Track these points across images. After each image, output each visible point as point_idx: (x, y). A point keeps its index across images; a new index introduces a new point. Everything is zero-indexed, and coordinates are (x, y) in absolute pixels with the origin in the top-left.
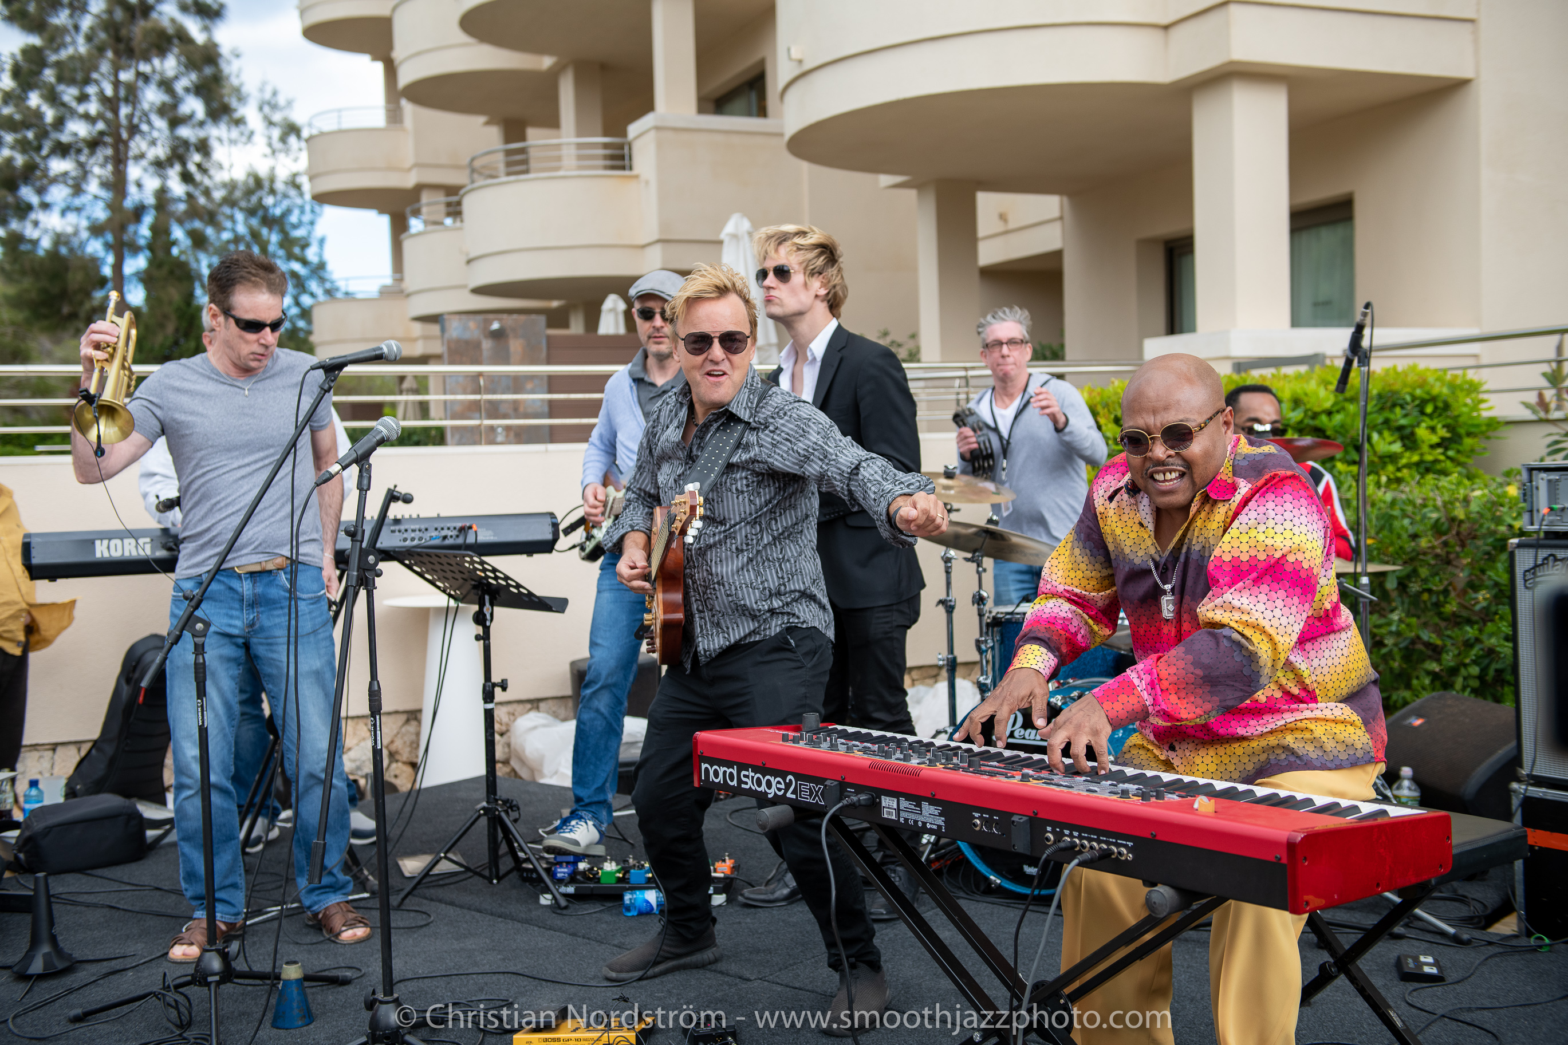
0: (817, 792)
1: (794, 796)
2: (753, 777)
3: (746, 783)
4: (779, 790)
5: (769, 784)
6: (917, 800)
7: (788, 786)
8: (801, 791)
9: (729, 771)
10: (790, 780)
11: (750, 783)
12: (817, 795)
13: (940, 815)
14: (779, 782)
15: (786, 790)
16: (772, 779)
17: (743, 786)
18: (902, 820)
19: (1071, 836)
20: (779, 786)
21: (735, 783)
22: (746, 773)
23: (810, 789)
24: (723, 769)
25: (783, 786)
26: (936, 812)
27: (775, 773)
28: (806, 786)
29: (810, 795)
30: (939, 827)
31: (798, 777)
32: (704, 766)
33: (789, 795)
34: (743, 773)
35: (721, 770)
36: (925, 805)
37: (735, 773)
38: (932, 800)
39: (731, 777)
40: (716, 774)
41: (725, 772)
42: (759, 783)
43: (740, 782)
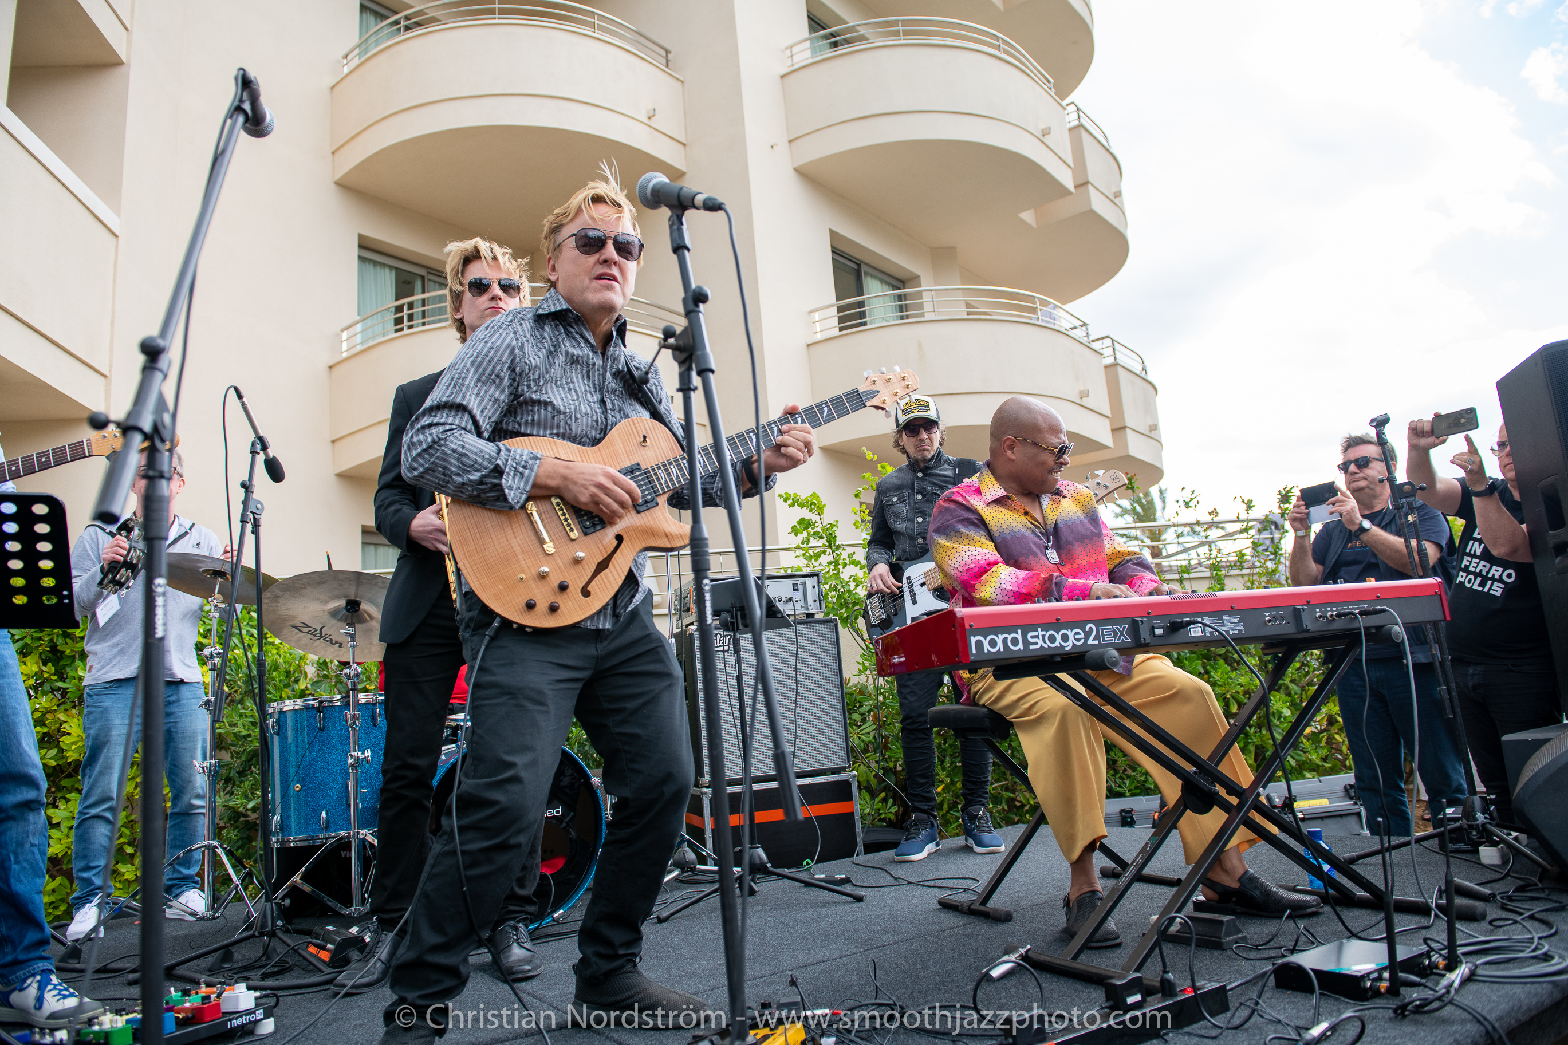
0: (1122, 633)
1: (1096, 642)
2: (1043, 636)
3: (1036, 643)
4: (1078, 640)
5: (1065, 638)
6: (1218, 614)
7: (1087, 635)
8: (1103, 635)
10: (1091, 629)
11: (1040, 642)
12: (1122, 634)
13: (1239, 622)
14: (1077, 633)
15: (1087, 638)
16: (1068, 632)
17: (1031, 647)
18: (1208, 634)
19: (1332, 610)
20: (1077, 637)
21: (1020, 646)
22: (1035, 634)
23: (1114, 631)
24: (1001, 637)
25: (1082, 636)
26: (1237, 621)
27: (1071, 625)
28: (1108, 630)
29: (1115, 637)
30: (1240, 631)
31: (1098, 622)
32: (973, 640)
33: (1090, 642)
34: (1030, 634)
35: (999, 640)
36: (1226, 618)
37: (1019, 637)
38: (1232, 611)
39: (1015, 642)
40: (993, 643)
41: (1005, 640)
42: (1052, 639)
43: (1026, 643)
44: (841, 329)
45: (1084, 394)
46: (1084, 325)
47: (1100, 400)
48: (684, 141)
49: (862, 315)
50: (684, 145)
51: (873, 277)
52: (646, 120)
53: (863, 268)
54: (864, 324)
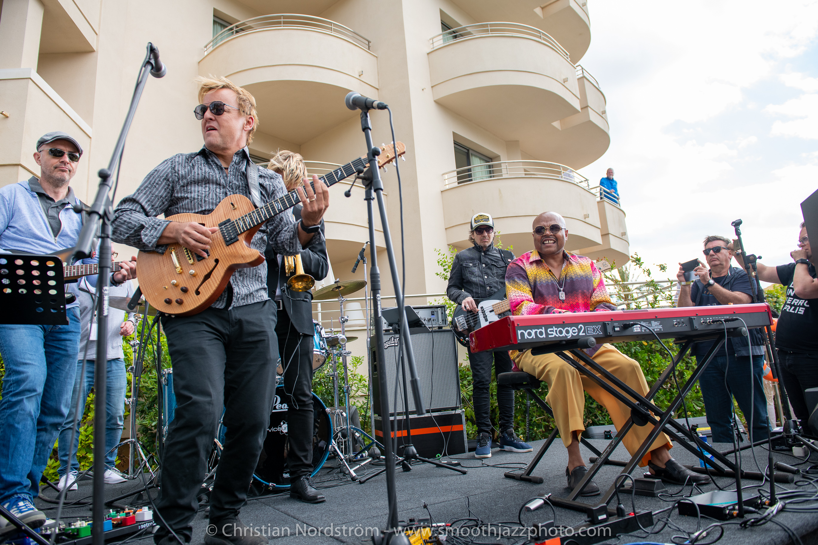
0: (597, 329)
1: (584, 334)
2: (556, 331)
3: (552, 334)
4: (574, 333)
5: (568, 332)
6: (649, 321)
7: (579, 330)
8: (588, 331)
9: (538, 331)
10: (581, 327)
11: (554, 334)
12: (597, 330)
13: (660, 324)
14: (574, 329)
16: (569, 329)
18: (643, 331)
19: (710, 319)
20: (574, 331)
21: (544, 336)
23: (593, 328)
24: (534, 331)
25: (577, 331)
26: (658, 324)
27: (571, 325)
28: (590, 328)
29: (594, 331)
31: (585, 324)
33: (581, 334)
34: (549, 330)
36: (653, 322)
38: (656, 319)
39: (541, 333)
40: (530, 334)
41: (536, 333)
42: (561, 332)
43: (547, 334)
44: (459, 183)
45: (587, 216)
46: (587, 180)
47: (595, 219)
48: (377, 87)
49: (470, 176)
50: (378, 89)
51: (476, 156)
52: (358, 77)
53: (470, 152)
54: (471, 180)
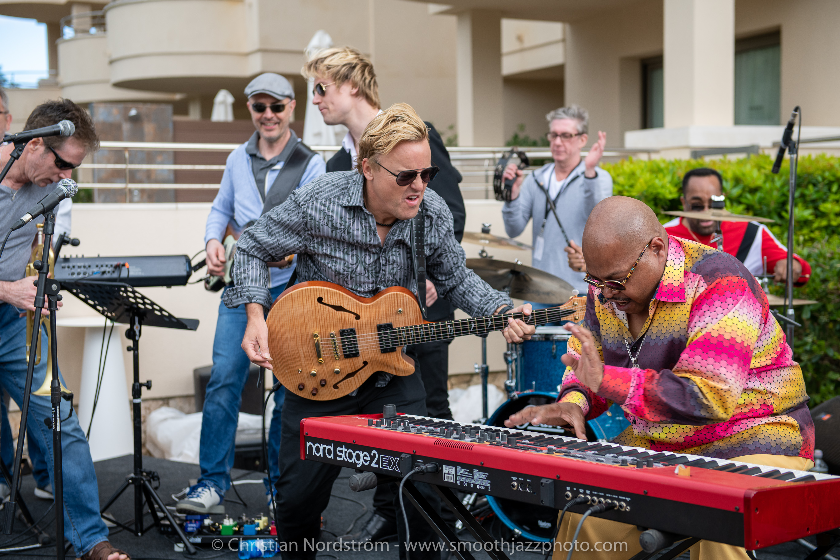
0: (394, 463)
1: (377, 466)
2: (346, 452)
3: (341, 456)
4: (366, 461)
5: (358, 457)
6: (470, 468)
7: (372, 458)
8: (382, 462)
9: (327, 447)
10: (374, 454)
11: (343, 456)
12: (394, 465)
13: (487, 479)
14: (365, 456)
15: (371, 461)
16: (360, 453)
17: (338, 459)
18: (458, 483)
19: (584, 493)
20: (365, 458)
21: (332, 456)
22: (341, 449)
23: (389, 460)
24: (323, 446)
25: (368, 459)
26: (484, 477)
27: (363, 449)
28: (387, 458)
29: (390, 465)
30: (486, 488)
31: (380, 451)
32: (308, 444)
33: (373, 465)
34: (339, 449)
35: (322, 447)
36: (476, 471)
37: (332, 449)
38: (481, 467)
39: (329, 452)
40: (318, 450)
41: (324, 449)
42: (350, 456)
43: (336, 455)
